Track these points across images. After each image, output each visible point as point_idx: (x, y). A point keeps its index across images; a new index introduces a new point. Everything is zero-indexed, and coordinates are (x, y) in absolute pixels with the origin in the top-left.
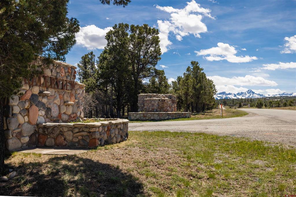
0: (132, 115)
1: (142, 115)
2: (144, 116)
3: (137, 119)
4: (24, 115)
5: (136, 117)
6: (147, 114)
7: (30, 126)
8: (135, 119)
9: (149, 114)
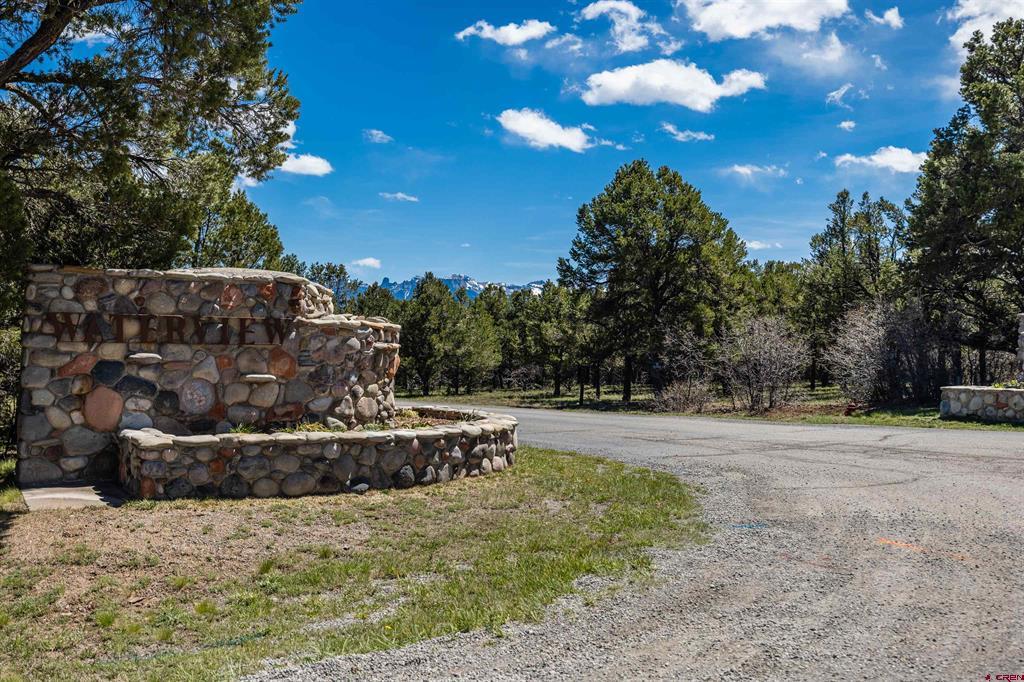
0: (952, 396)
1: (990, 400)
2: (999, 405)
3: (970, 412)
4: (69, 410)
5: (966, 405)
6: (1009, 394)
7: (90, 434)
8: (965, 412)
9: (1017, 398)
